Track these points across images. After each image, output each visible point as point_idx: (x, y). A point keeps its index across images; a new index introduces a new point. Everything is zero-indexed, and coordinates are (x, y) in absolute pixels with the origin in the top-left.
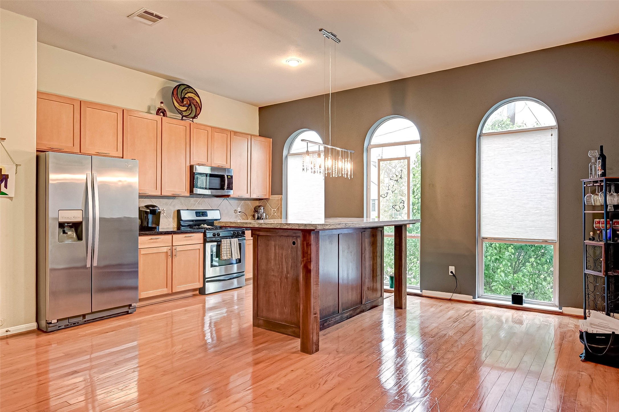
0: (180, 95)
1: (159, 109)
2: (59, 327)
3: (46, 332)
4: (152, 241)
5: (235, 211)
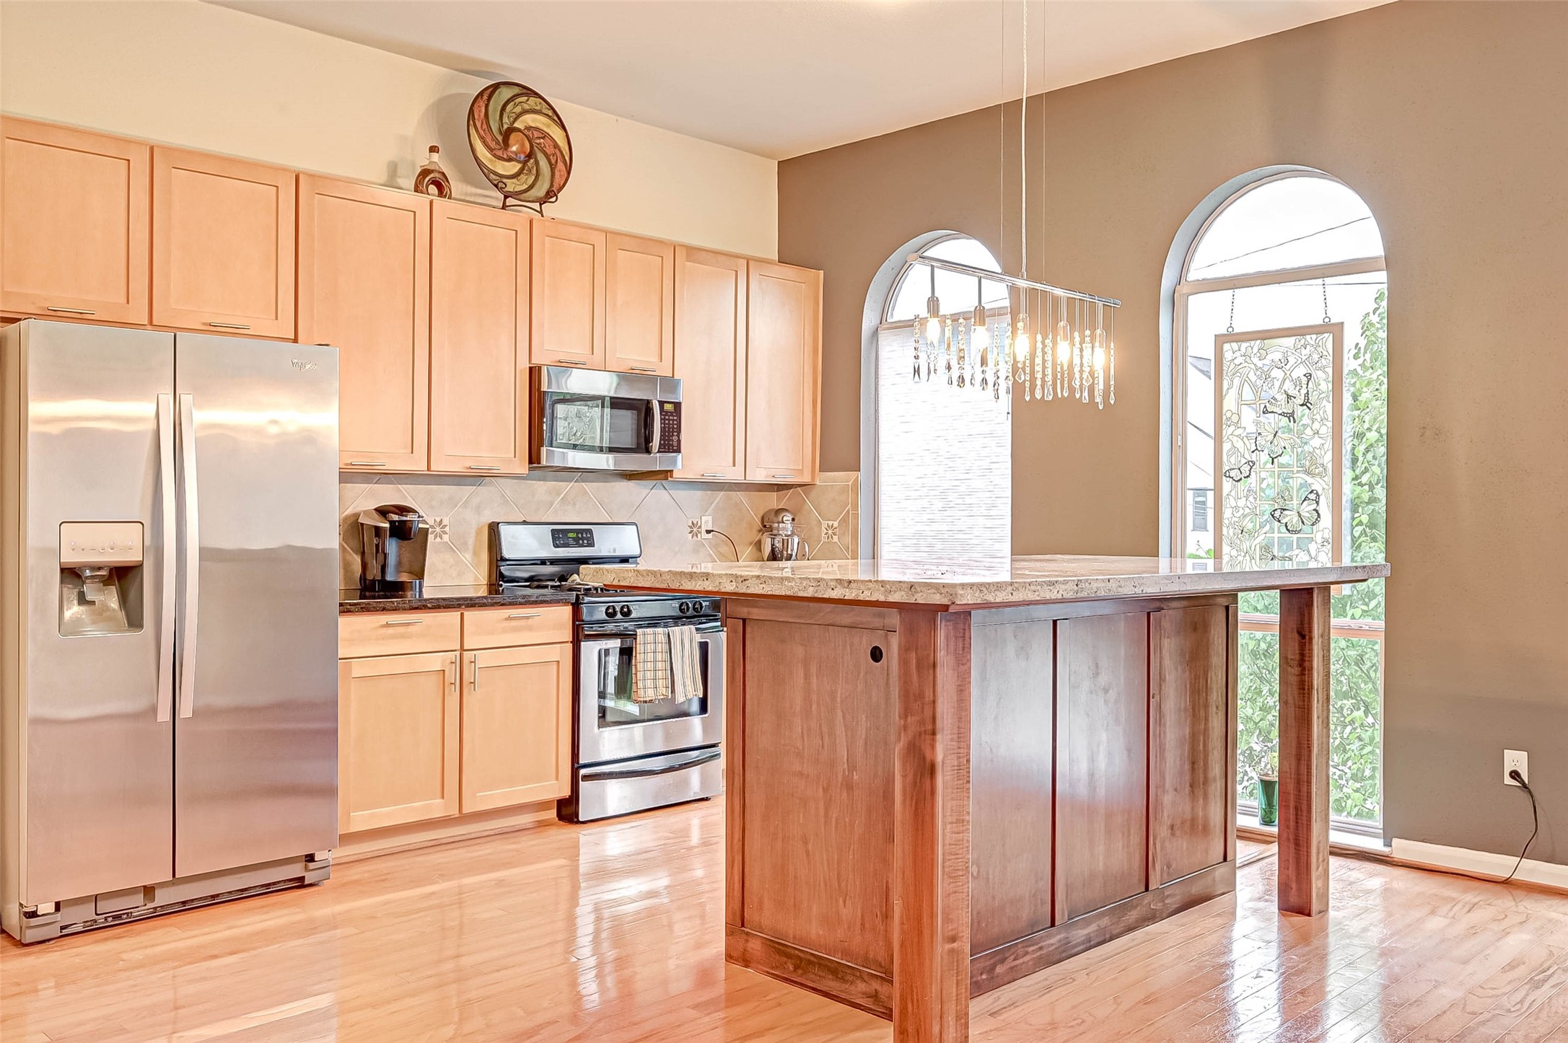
0: (494, 120)
1: (425, 173)
2: (62, 928)
3: (21, 944)
4: (391, 631)
5: (694, 528)
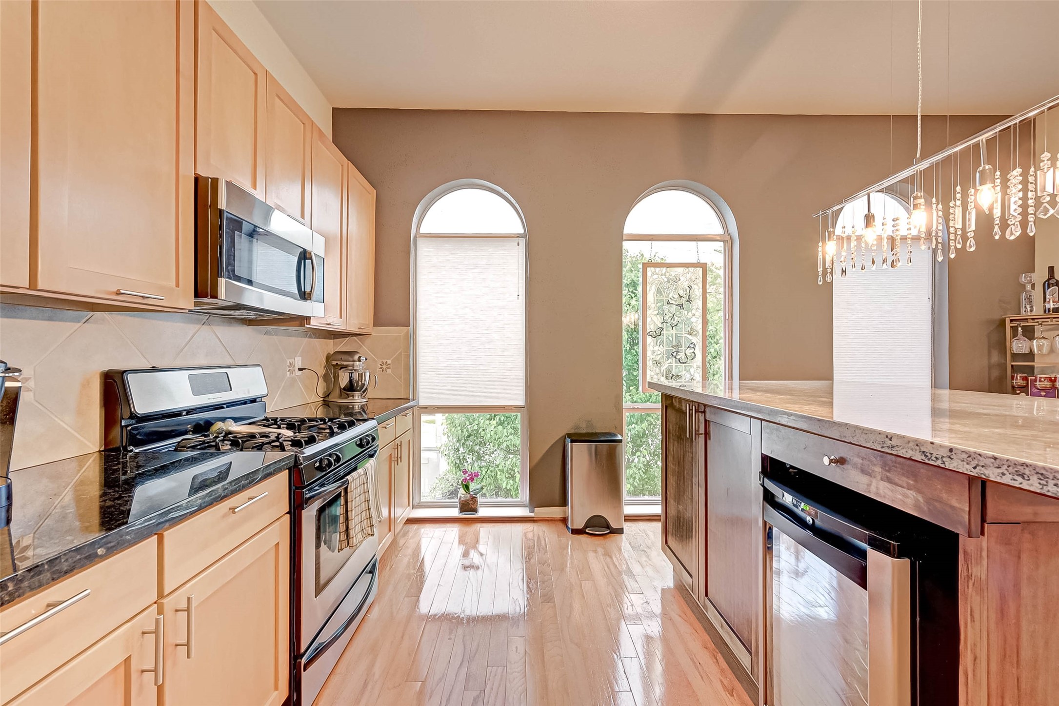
5: (291, 367)
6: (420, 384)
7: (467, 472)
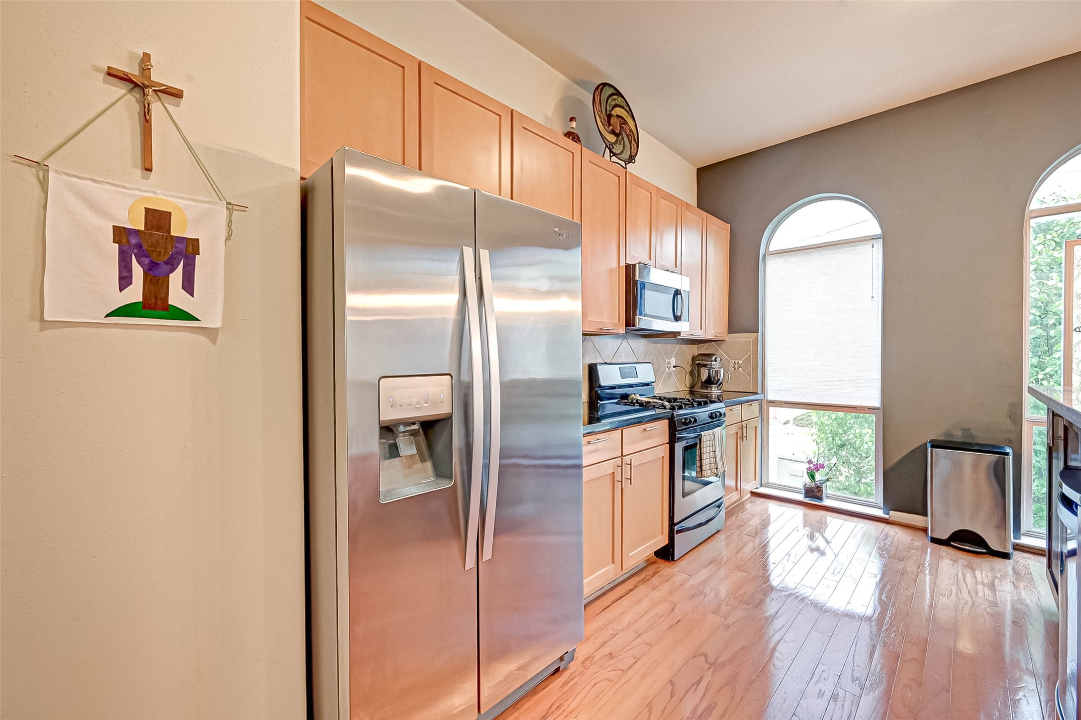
0: (603, 106)
1: (569, 134)
4: (589, 448)
5: (668, 365)
6: (769, 382)
7: (812, 463)
